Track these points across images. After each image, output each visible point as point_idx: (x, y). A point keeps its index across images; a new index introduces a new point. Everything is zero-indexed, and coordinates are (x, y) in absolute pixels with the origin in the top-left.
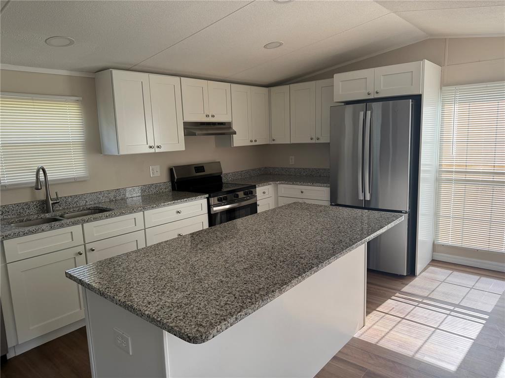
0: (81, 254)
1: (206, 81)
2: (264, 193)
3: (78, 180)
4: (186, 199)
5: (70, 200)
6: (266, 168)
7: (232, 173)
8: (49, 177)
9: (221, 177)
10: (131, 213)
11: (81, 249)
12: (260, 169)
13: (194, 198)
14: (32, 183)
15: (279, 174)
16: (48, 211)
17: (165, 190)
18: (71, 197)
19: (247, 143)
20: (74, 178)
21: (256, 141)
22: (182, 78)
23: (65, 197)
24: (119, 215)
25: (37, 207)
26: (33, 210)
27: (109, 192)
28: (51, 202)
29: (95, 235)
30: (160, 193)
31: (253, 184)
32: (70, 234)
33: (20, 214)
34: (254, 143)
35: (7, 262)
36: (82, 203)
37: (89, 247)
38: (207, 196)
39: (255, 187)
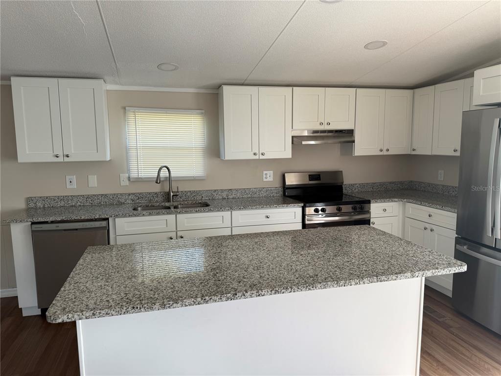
0: (171, 239)
1: (324, 88)
2: (385, 210)
3: (196, 178)
4: (276, 205)
5: (189, 194)
6: (411, 181)
7: (359, 184)
8: (173, 175)
9: (342, 188)
10: (219, 211)
11: (173, 235)
12: (401, 183)
13: (286, 205)
14: (154, 178)
15: (425, 191)
16: (169, 201)
17: (275, 195)
18: (190, 192)
19: (375, 152)
20: (194, 177)
21: (388, 150)
22: (294, 88)
23: (186, 191)
24: (207, 212)
25: (163, 197)
26: (160, 199)
27: (222, 191)
28: (172, 194)
29: (186, 225)
30: (270, 196)
31: (367, 199)
32: (165, 221)
33: (150, 201)
34: (385, 153)
35: (117, 235)
36: (199, 198)
37: (179, 234)
38: (302, 205)
39: (369, 202)
